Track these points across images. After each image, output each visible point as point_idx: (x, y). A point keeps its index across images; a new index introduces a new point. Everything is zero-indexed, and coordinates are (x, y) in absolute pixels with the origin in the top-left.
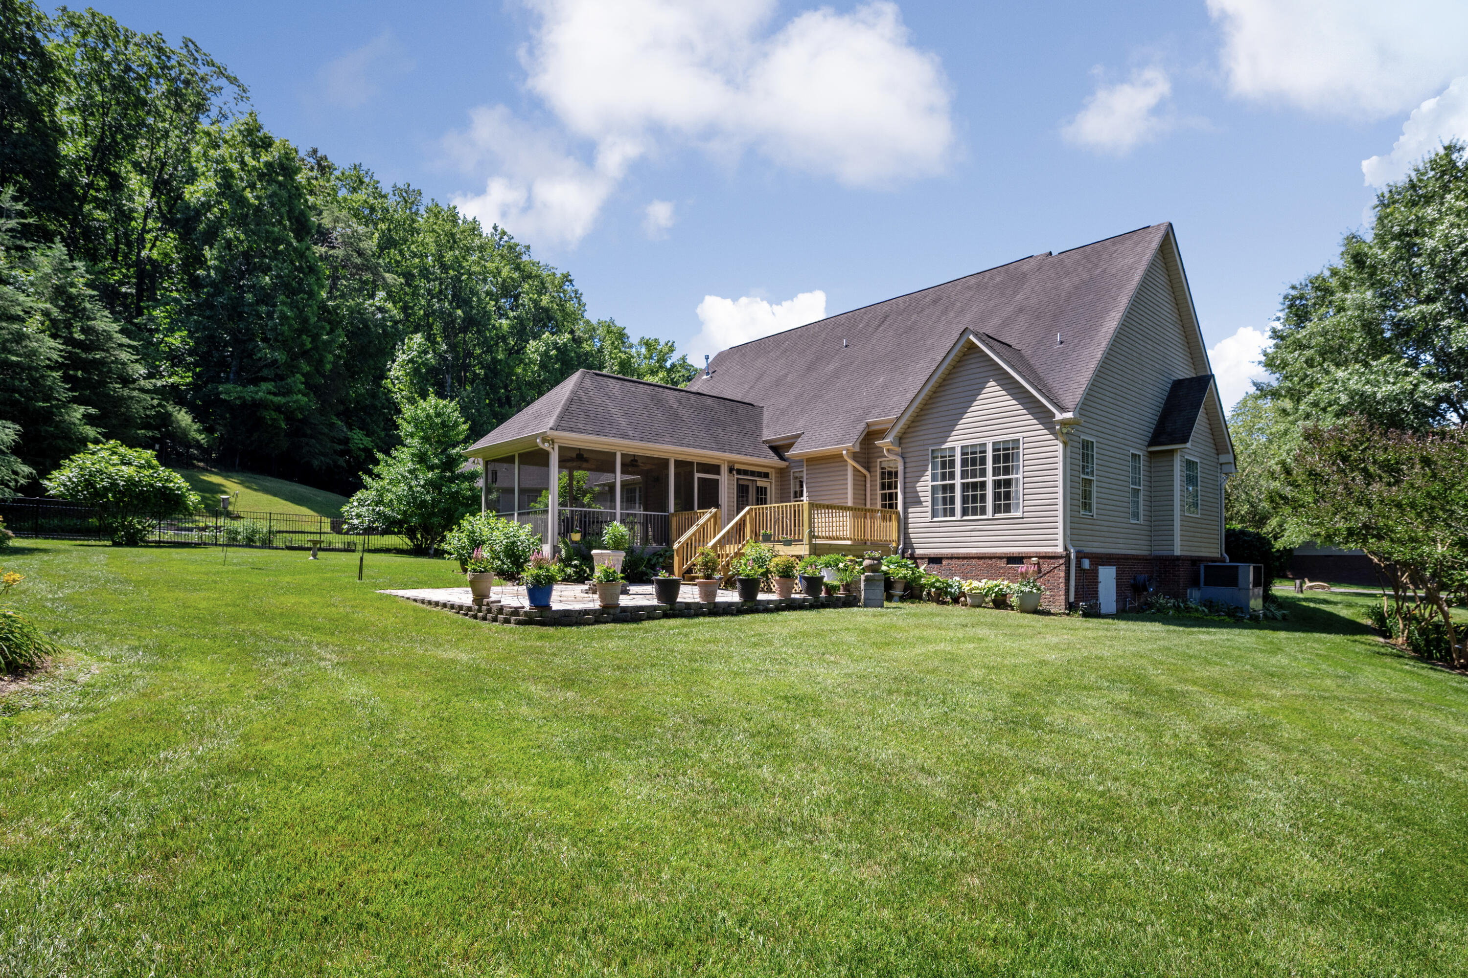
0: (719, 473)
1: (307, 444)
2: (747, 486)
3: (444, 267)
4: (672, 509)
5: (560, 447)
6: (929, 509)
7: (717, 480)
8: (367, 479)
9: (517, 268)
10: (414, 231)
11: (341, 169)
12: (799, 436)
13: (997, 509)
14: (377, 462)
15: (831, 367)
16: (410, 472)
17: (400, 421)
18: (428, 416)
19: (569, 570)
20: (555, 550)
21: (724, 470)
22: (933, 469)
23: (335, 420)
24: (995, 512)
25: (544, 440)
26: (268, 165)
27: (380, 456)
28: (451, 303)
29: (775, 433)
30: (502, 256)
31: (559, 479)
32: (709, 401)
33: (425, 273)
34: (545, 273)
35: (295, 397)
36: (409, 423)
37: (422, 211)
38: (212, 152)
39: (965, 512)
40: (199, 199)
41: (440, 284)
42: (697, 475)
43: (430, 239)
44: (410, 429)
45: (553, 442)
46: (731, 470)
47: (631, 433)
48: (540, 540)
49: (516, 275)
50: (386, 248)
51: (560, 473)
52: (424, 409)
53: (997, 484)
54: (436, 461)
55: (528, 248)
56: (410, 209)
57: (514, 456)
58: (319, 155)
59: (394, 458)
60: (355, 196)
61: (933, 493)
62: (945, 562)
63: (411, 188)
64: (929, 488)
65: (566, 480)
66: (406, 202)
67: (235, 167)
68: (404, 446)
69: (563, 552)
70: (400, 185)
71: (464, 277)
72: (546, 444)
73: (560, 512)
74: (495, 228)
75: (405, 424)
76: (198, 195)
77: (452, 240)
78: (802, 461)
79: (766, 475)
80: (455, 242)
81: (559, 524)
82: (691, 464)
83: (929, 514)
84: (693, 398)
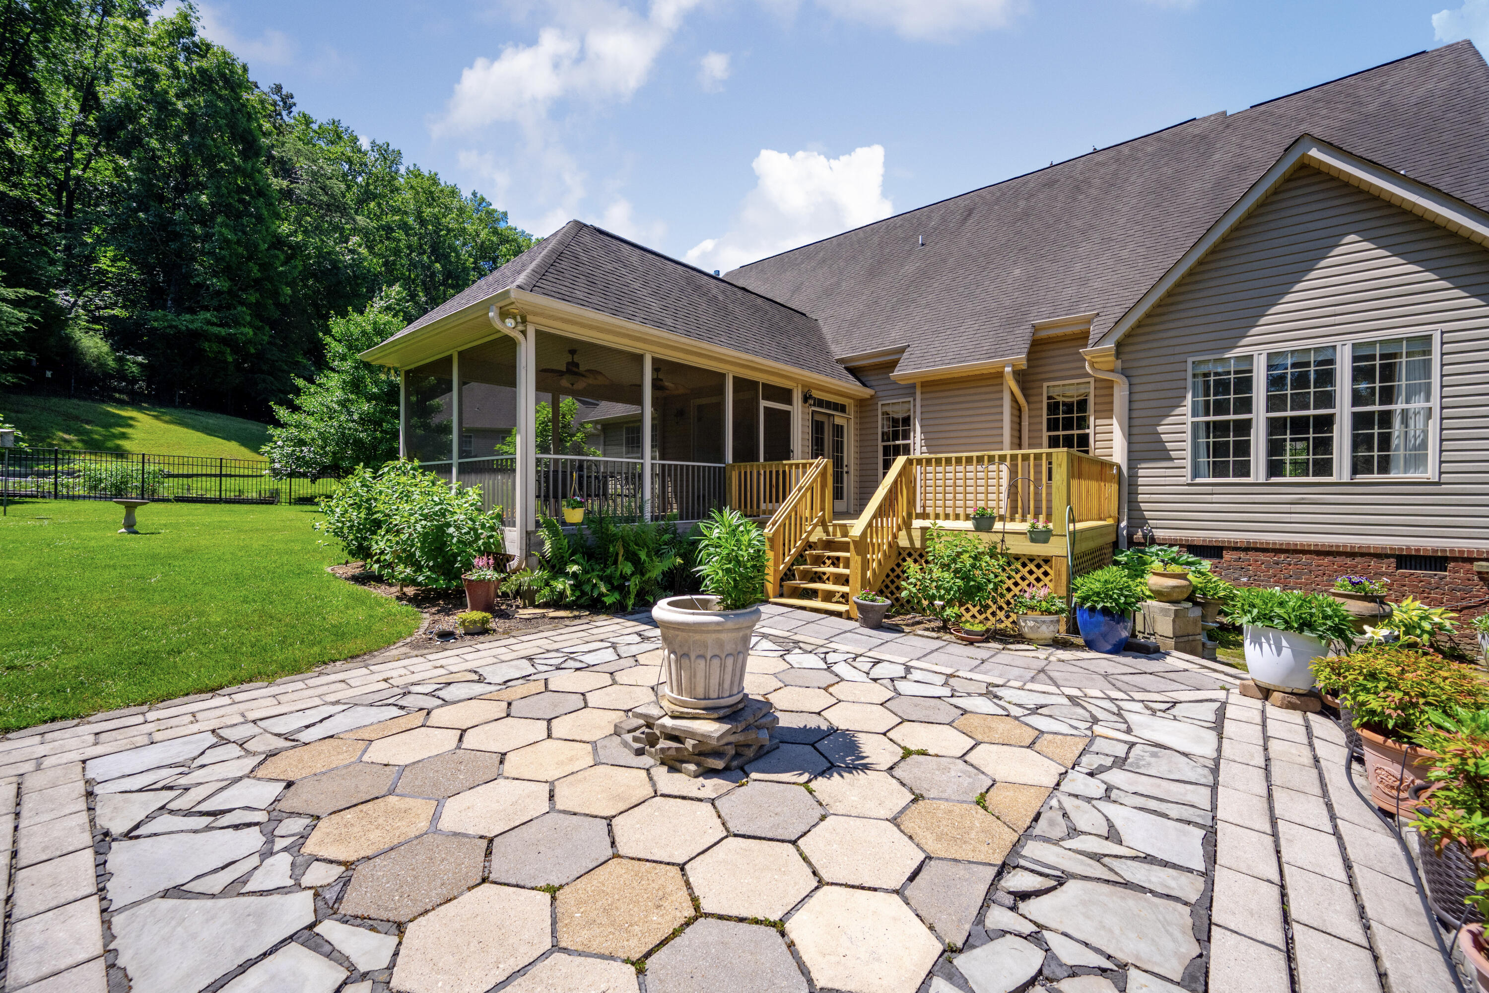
0: (789, 402)
1: (264, 381)
2: (822, 423)
3: (423, 222)
4: (729, 458)
5: (538, 332)
6: (1188, 463)
7: (788, 413)
8: (282, 413)
9: (495, 232)
10: (395, 190)
11: (318, 123)
12: (902, 350)
13: (1360, 466)
14: (298, 391)
15: (910, 268)
16: (339, 403)
17: (328, 339)
18: (364, 333)
19: (560, 585)
20: (531, 542)
21: (797, 397)
22: (1193, 396)
23: (300, 358)
24: (1355, 471)
25: (504, 314)
26: (200, 70)
27: (300, 382)
28: (429, 257)
29: (853, 349)
30: (480, 220)
31: (537, 411)
32: (759, 301)
33: (405, 227)
34: (520, 240)
35: (243, 329)
36: (340, 341)
37: (402, 170)
38: (130, 50)
39: (1275, 468)
40: (113, 101)
41: (420, 239)
42: (763, 404)
43: (408, 195)
44: (340, 349)
45: (524, 321)
46: (806, 398)
47: (669, 322)
48: (499, 517)
49: (494, 239)
50: (365, 201)
51: (537, 402)
52: (357, 325)
53: (1360, 421)
54: (375, 390)
55: (505, 214)
56: (390, 167)
57: (449, 359)
58: (284, 92)
59: (320, 385)
60: (333, 148)
61: (1195, 436)
62: (1227, 555)
63: (391, 148)
64: (1188, 428)
65: (548, 412)
66: (385, 159)
67: (162, 69)
68: (333, 370)
69: (547, 546)
70: (379, 142)
71: (443, 233)
72: (510, 322)
73: (538, 461)
74: (474, 194)
75: (334, 344)
76: (113, 97)
77: (431, 198)
78: (913, 386)
79: (842, 408)
80: (433, 199)
81: (538, 481)
82: (754, 384)
83: (1188, 471)
84: (740, 293)
